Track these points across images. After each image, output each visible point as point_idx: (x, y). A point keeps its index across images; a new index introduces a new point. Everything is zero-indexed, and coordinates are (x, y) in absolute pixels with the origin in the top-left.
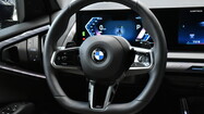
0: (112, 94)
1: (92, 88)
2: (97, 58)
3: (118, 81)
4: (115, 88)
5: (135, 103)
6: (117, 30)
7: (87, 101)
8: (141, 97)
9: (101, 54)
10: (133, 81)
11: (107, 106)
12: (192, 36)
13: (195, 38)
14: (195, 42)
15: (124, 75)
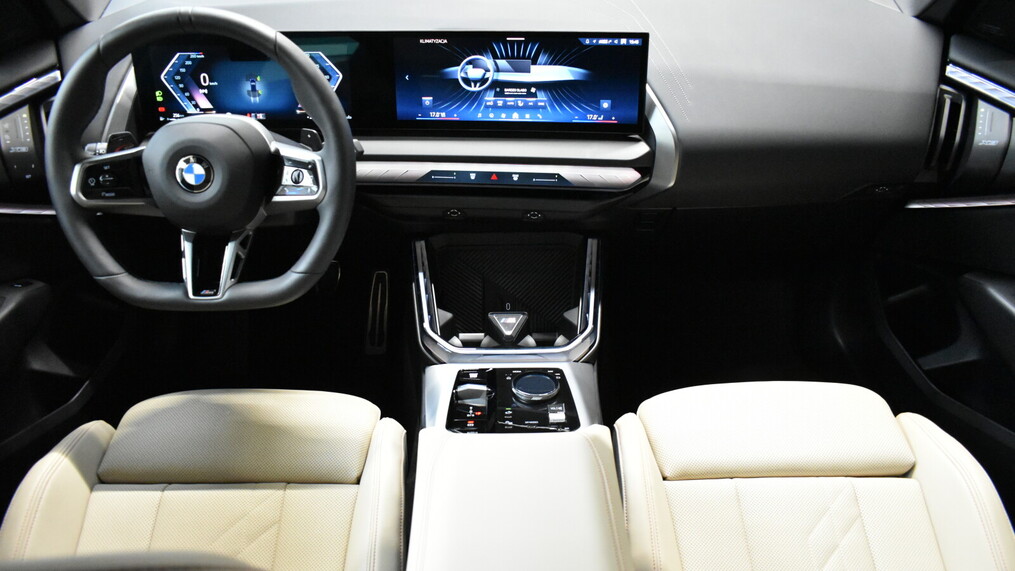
0: (237, 259)
1: (187, 247)
2: (191, 179)
3: (250, 228)
4: (243, 244)
5: (290, 278)
6: (248, 86)
7: (178, 279)
8: (303, 264)
9: (199, 169)
10: (290, 221)
11: (228, 290)
12: (427, 100)
13: (435, 107)
14: (436, 115)
15: (262, 212)
